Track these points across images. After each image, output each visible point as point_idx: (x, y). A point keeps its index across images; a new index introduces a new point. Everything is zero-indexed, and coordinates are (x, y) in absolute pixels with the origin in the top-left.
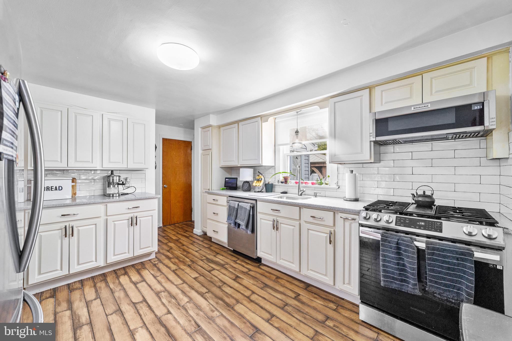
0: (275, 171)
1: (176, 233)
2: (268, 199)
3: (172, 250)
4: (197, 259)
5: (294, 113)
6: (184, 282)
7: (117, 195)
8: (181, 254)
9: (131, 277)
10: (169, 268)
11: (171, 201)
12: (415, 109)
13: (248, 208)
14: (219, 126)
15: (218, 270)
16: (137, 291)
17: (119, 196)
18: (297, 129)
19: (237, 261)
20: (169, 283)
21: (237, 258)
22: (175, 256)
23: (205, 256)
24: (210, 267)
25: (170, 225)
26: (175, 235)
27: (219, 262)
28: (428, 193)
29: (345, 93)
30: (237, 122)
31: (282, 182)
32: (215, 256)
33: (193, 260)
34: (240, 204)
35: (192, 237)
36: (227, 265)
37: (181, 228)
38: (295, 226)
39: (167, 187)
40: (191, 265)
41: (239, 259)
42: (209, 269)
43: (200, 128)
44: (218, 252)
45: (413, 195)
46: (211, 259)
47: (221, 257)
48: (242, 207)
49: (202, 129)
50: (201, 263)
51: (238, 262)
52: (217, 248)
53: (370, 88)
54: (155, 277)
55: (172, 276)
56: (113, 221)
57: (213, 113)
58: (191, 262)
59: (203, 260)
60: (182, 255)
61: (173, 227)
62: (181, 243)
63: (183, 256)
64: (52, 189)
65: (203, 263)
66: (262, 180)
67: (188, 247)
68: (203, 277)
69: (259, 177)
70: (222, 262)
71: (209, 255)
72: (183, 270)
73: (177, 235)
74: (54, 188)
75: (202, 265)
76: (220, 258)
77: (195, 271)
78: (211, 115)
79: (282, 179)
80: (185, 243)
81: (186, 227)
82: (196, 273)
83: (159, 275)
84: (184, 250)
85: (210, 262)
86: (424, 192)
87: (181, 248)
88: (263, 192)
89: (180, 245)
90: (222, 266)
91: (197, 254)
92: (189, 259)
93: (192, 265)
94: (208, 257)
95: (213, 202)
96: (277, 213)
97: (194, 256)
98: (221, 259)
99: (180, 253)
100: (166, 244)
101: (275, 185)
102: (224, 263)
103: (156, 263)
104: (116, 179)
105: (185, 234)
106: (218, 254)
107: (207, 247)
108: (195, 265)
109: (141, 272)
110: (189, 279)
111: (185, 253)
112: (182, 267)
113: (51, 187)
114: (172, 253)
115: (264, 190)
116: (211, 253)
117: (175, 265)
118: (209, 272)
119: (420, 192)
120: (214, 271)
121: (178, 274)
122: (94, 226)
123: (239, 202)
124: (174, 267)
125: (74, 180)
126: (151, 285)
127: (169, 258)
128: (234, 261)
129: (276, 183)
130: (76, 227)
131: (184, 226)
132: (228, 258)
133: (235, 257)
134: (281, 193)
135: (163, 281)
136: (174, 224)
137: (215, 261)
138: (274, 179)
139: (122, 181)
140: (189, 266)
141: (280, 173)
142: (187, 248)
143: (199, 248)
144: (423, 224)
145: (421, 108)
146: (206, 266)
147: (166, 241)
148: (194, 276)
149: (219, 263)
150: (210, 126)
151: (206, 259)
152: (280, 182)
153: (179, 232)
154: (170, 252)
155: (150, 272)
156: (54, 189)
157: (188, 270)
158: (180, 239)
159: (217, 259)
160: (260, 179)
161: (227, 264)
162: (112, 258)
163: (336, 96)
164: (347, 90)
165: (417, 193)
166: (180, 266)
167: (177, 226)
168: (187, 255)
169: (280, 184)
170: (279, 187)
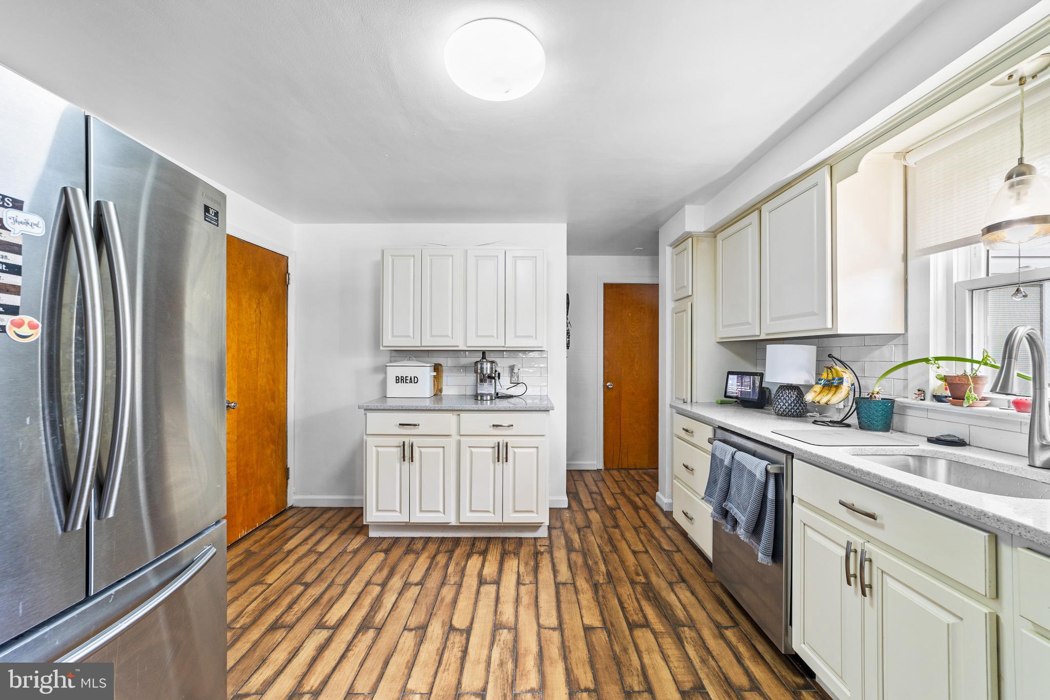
0: (905, 352)
1: (619, 491)
2: (830, 460)
3: (588, 531)
4: (623, 574)
6: (560, 627)
7: (489, 398)
8: (599, 547)
9: (487, 564)
10: (555, 572)
11: (622, 419)
13: (760, 475)
14: (713, 232)
15: (654, 633)
16: (472, 601)
17: (491, 399)
18: (1020, 161)
19: (727, 628)
20: (532, 612)
21: (732, 618)
22: (583, 549)
23: (646, 576)
24: (640, 615)
25: (618, 469)
26: (616, 496)
27: (672, 610)
30: (756, 207)
31: (938, 398)
32: (671, 584)
33: (614, 573)
34: (740, 455)
35: (647, 510)
36: (689, 627)
37: (638, 481)
38: (962, 619)
39: (611, 387)
40: (601, 585)
41: (736, 624)
42: (635, 618)
43: (669, 247)
44: (687, 577)
46: (657, 588)
47: (686, 595)
48: (742, 468)
49: (673, 248)
50: (626, 590)
51: (729, 633)
52: (688, 562)
54: (519, 583)
55: (547, 598)
56: (469, 447)
57: (692, 198)
58: (606, 577)
59: (636, 583)
60: (597, 551)
61: (622, 476)
62: (615, 518)
63: (599, 554)
64: (407, 381)
65: (632, 592)
67: (622, 535)
68: (607, 637)
69: (832, 372)
70: (680, 613)
71: (657, 575)
72: (577, 592)
73: (619, 495)
74: (409, 378)
75: (625, 598)
76: (682, 597)
77: (600, 607)
78: (687, 207)
79: (935, 385)
80: (623, 522)
81: (649, 482)
82: (598, 614)
83: (528, 582)
84: (611, 540)
85: (648, 599)
87: (607, 532)
88: (848, 426)
89: (609, 522)
90: (674, 625)
91: (631, 560)
92: (606, 566)
93: (604, 586)
94: (654, 579)
95: (683, 434)
96: (869, 523)
97: (622, 562)
98: (683, 602)
99: (598, 544)
100: (585, 512)
101: (904, 408)
102: (683, 619)
103: (542, 549)
104: (487, 368)
105: (637, 499)
106: (684, 581)
107: (665, 550)
108: (609, 589)
109: (506, 560)
110: (574, 627)
111: (607, 549)
112: (582, 584)
113: (406, 377)
114: (583, 540)
115: (853, 420)
116: (666, 571)
117: (571, 569)
118: (632, 626)
120: (644, 629)
121: (562, 598)
122: (442, 449)
123: (735, 450)
124: (564, 574)
125: (437, 368)
126: (502, 599)
127: (570, 548)
128: (718, 627)
129: (909, 400)
130: (419, 447)
131: (646, 478)
132: (704, 608)
133: (728, 612)
134: (931, 440)
135: (526, 599)
136: (627, 469)
137: (664, 600)
138: (899, 385)
139: (497, 372)
140: (596, 587)
141: (927, 360)
142: (619, 537)
143: (644, 546)
146: (631, 605)
147: (588, 504)
148: (587, 621)
149: (670, 612)
150: (687, 236)
151: (643, 583)
152: (929, 396)
153: (627, 492)
154: (582, 533)
155: (520, 566)
156: (408, 381)
157: (587, 597)
158: (620, 508)
159: (672, 598)
160: (836, 382)
161: (692, 625)
162: (467, 515)
166: (577, 578)
167: (631, 475)
168: (609, 554)
169: (929, 403)
170: (924, 414)
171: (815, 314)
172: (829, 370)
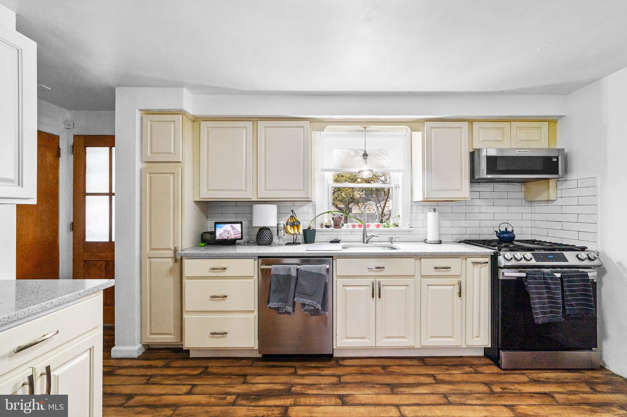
0: (314, 209)
5: (359, 127)
12: (518, 153)
13: (323, 273)
14: (195, 118)
18: (365, 151)
19: (296, 372)
21: (288, 367)
23: (228, 394)
24: (275, 408)
27: (274, 390)
28: (509, 230)
29: (443, 119)
30: (254, 119)
31: (327, 227)
32: (245, 383)
34: (301, 269)
36: (292, 387)
38: (408, 286)
41: (293, 367)
43: (138, 111)
44: (242, 373)
45: (496, 232)
47: (262, 379)
48: (308, 272)
49: (143, 114)
51: (300, 372)
53: (471, 121)
66: (300, 224)
70: (278, 387)
71: (231, 387)
76: (263, 382)
78: (185, 90)
86: (506, 229)
94: (236, 390)
98: (266, 382)
102: (284, 387)
106: (245, 375)
116: (229, 381)
119: (503, 229)
120: (290, 410)
123: (296, 266)
128: (295, 375)
129: (318, 228)
137: (262, 391)
144: (551, 256)
145: (523, 153)
151: (237, 398)
152: (324, 226)
161: (290, 385)
163: (433, 120)
164: (451, 117)
165: (500, 230)
169: (325, 229)
170: (322, 233)
171: (301, 190)
172: (292, 218)
